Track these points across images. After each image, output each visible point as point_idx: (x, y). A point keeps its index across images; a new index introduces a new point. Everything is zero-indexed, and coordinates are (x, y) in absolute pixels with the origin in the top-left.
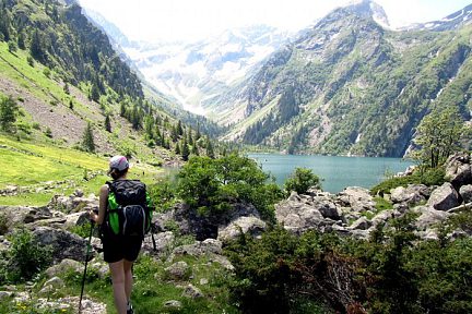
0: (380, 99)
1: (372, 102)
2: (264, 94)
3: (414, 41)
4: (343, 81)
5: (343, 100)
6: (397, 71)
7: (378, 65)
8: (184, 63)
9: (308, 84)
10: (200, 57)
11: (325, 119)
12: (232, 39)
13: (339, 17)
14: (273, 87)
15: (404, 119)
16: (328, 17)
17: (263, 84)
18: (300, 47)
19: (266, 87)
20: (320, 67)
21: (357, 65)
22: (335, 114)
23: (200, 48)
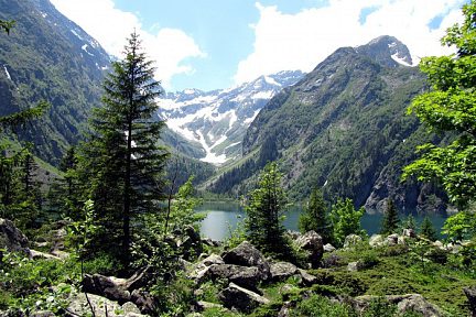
0: (357, 141)
1: (349, 144)
2: (255, 139)
3: (411, 77)
4: (326, 123)
5: (321, 142)
6: (383, 110)
7: (365, 104)
8: (216, 111)
9: (293, 128)
10: (232, 106)
11: (299, 164)
12: (265, 87)
13: (339, 57)
14: (264, 131)
15: (368, 162)
16: (329, 58)
17: (255, 129)
18: (298, 90)
19: (257, 132)
20: (308, 109)
21: (344, 105)
22: (310, 158)
23: (233, 97)
